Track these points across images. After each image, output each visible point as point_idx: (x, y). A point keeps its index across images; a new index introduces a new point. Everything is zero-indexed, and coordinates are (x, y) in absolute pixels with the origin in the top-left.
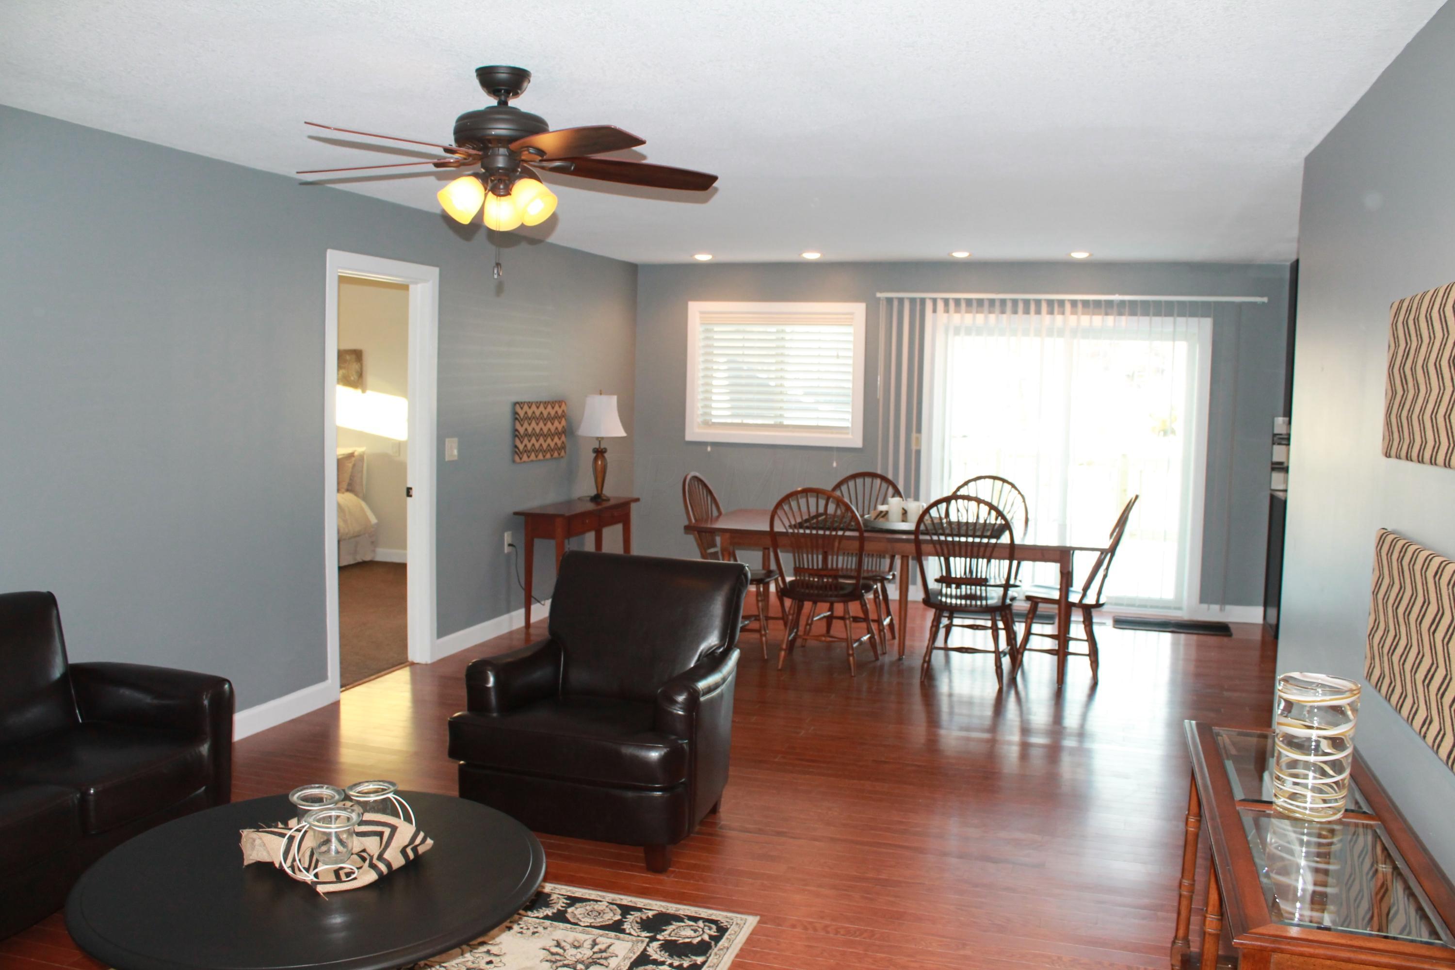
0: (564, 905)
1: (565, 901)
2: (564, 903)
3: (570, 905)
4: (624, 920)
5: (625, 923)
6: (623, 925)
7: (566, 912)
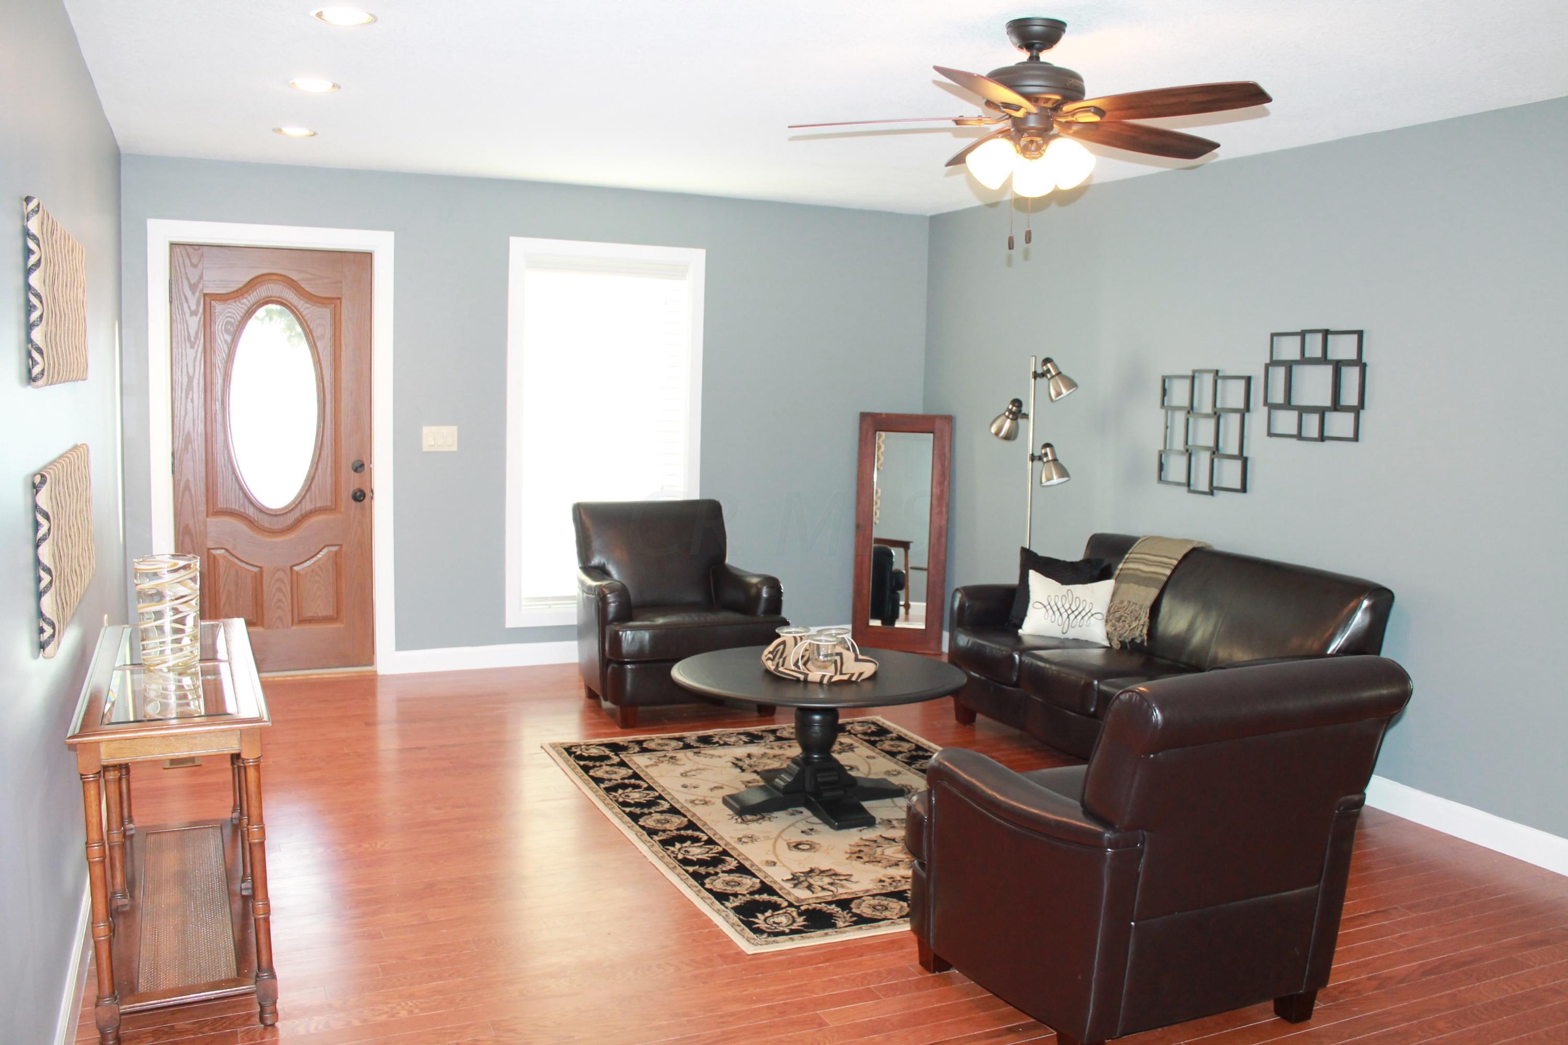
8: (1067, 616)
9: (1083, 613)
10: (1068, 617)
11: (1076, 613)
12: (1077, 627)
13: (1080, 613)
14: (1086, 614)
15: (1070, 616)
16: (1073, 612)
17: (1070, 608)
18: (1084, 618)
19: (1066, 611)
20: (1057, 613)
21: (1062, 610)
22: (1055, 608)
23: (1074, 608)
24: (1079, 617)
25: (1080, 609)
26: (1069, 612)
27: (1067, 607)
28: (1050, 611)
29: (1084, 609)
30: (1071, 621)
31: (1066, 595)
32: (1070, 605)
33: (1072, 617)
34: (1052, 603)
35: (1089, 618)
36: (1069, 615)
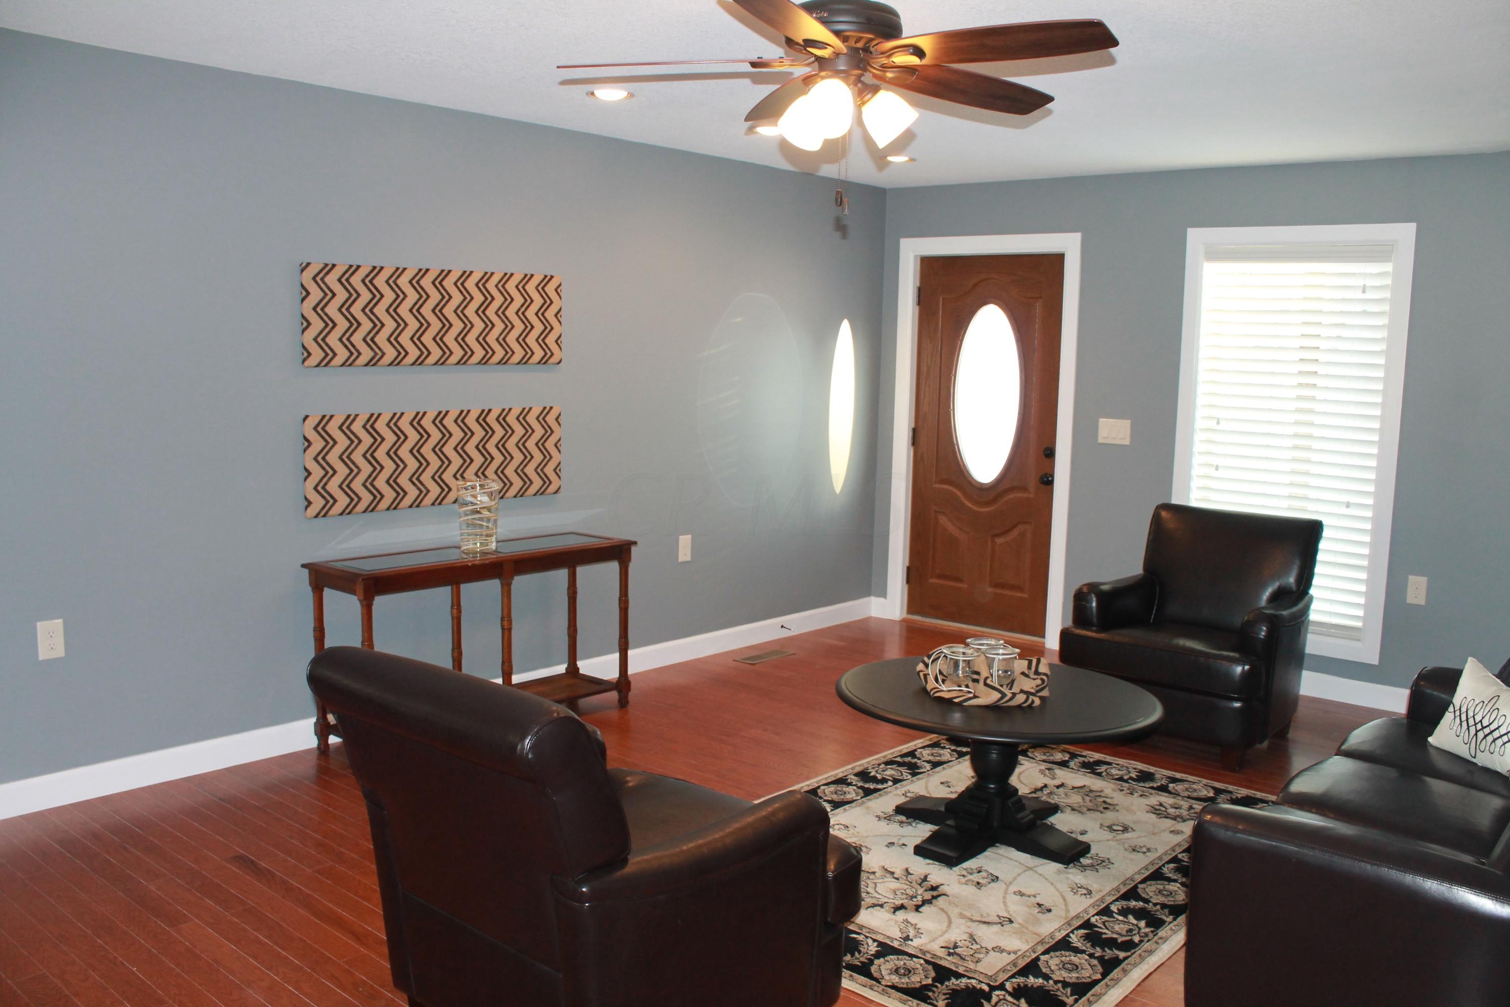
0: (935, 989)
1: (930, 994)
2: (934, 992)
3: (926, 987)
4: (872, 958)
5: (873, 953)
6: (876, 951)
7: (934, 980)
8: (1474, 732)
9: (1496, 734)
10: (1476, 734)
11: (1487, 731)
12: (1487, 752)
13: (1492, 732)
14: (1501, 736)
15: (1479, 734)
16: (1483, 728)
17: (1481, 721)
18: (1497, 742)
19: (1476, 724)
20: (1464, 724)
21: (1471, 722)
22: (1464, 717)
23: (1485, 723)
24: (1490, 738)
25: (1493, 727)
26: (1479, 726)
27: (1478, 718)
28: (1458, 720)
29: (1498, 728)
30: (1479, 741)
31: (1486, 702)
32: (1483, 718)
33: (1481, 735)
34: (1464, 709)
35: (1504, 744)
36: (1477, 731)
